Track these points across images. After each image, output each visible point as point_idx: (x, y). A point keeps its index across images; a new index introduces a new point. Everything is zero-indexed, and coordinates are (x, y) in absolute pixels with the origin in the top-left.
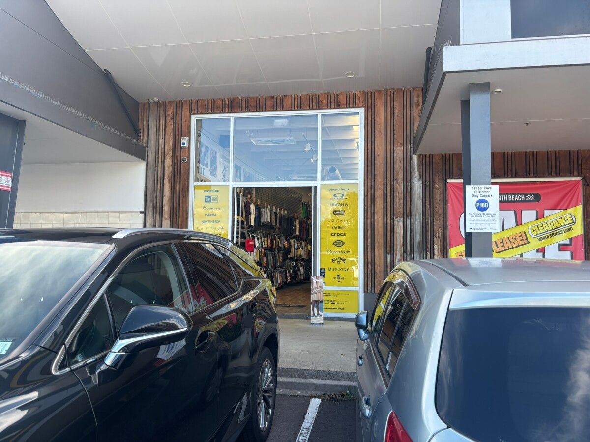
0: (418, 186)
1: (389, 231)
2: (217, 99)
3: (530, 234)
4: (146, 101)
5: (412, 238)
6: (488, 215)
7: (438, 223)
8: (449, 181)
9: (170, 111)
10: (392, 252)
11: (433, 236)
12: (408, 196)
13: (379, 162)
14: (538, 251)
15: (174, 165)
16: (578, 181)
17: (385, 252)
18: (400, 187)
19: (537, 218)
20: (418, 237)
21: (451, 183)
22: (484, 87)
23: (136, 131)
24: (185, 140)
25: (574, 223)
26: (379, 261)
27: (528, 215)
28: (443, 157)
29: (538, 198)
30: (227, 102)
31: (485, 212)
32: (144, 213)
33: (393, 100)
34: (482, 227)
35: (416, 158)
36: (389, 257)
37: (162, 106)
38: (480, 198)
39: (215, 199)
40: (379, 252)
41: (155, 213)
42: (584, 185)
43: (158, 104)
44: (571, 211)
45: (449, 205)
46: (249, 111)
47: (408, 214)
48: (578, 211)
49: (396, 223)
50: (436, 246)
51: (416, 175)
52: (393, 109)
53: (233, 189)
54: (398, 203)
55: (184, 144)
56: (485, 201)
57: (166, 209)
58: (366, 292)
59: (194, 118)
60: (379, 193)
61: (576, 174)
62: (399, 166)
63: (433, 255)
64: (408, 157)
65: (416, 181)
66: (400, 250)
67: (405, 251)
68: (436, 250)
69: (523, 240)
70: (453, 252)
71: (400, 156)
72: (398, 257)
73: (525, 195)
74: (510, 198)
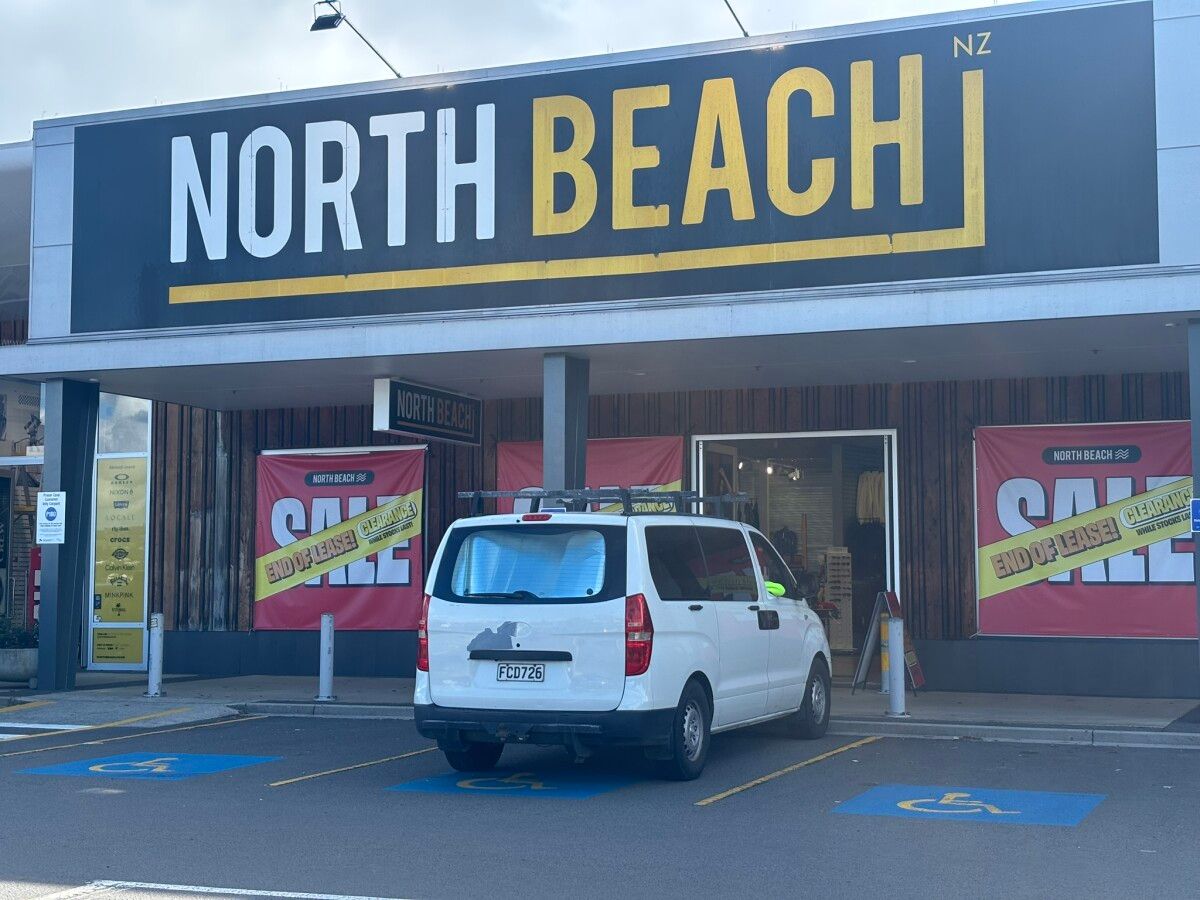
0: (222, 458)
1: (183, 530)
3: (360, 534)
5: (212, 544)
6: (55, 525)
7: (245, 518)
8: (263, 452)
10: (187, 567)
11: (239, 538)
12: (209, 476)
14: (369, 559)
16: (420, 453)
17: (178, 567)
18: (198, 463)
19: (368, 509)
20: (220, 542)
21: (265, 456)
25: (415, 515)
26: (169, 581)
27: (357, 505)
28: (254, 413)
31: (54, 522)
34: (49, 538)
35: (219, 416)
36: (182, 573)
38: (50, 506)
40: (170, 566)
42: (427, 457)
44: (410, 497)
45: (259, 491)
47: (208, 506)
48: (416, 499)
49: (192, 519)
50: (242, 555)
51: (220, 443)
54: (197, 489)
56: (53, 510)
60: (172, 473)
61: (420, 439)
62: (198, 430)
63: (238, 569)
64: (210, 416)
65: (219, 453)
66: (196, 563)
67: (203, 564)
68: (242, 562)
69: (352, 542)
70: (262, 563)
71: (199, 413)
72: (194, 573)
73: (356, 473)
74: (337, 478)
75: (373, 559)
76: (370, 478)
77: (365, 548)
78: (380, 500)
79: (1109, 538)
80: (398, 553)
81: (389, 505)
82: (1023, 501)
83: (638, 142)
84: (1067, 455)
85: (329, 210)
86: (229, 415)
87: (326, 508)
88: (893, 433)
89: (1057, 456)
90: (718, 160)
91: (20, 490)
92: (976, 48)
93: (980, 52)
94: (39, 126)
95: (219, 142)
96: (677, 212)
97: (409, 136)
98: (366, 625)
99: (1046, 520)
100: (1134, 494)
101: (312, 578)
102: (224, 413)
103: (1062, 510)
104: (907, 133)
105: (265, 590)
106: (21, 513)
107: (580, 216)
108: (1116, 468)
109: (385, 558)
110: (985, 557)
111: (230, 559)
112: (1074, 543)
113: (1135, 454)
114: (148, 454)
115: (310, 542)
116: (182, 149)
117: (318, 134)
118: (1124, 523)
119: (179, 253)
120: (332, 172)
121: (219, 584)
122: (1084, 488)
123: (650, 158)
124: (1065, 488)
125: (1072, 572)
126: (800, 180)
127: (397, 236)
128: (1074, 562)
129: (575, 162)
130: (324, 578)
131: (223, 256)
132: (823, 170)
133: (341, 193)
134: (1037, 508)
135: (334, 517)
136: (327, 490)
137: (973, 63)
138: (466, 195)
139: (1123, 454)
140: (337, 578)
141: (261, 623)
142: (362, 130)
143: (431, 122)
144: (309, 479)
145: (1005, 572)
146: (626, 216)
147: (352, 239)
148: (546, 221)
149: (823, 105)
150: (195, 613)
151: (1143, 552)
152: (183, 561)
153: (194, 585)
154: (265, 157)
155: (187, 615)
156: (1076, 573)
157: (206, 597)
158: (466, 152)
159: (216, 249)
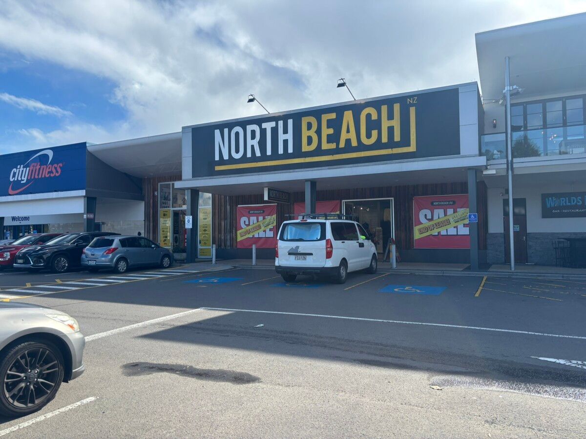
0: (228, 207)
1: (220, 225)
2: (166, 176)
3: (261, 225)
4: (144, 178)
7: (234, 222)
8: (239, 206)
9: (152, 181)
10: (221, 233)
11: (233, 226)
12: (226, 212)
14: (263, 231)
15: (153, 202)
16: (275, 205)
18: (223, 208)
19: (263, 219)
20: (228, 227)
24: (156, 193)
25: (274, 221)
27: (261, 218)
28: (236, 197)
30: (169, 177)
32: (145, 221)
36: (220, 235)
37: (149, 179)
40: (217, 233)
41: (148, 220)
42: (277, 206)
44: (273, 216)
45: (237, 215)
47: (225, 219)
48: (275, 216)
49: (222, 222)
50: (234, 231)
51: (228, 204)
53: (172, 211)
54: (223, 215)
57: (151, 219)
59: (159, 184)
60: (217, 211)
62: (223, 200)
63: (233, 233)
64: (225, 197)
65: (228, 206)
66: (223, 232)
67: (225, 233)
69: (259, 227)
70: (239, 232)
71: (223, 197)
72: (222, 235)
73: (260, 211)
74: (256, 212)
75: (265, 231)
76: (264, 212)
77: (263, 228)
78: (266, 217)
79: (447, 224)
80: (271, 230)
81: (268, 218)
82: (426, 215)
83: (328, 127)
84: (437, 203)
85: (253, 147)
86: (230, 197)
87: (253, 219)
88: (393, 199)
89: (435, 204)
90: (348, 131)
91: (181, 216)
92: (413, 101)
93: (414, 102)
94: (183, 128)
95: (226, 131)
96: (338, 144)
97: (271, 128)
98: (264, 247)
99: (432, 219)
100: (454, 213)
101: (250, 236)
102: (229, 196)
103: (436, 217)
104: (396, 123)
105: (239, 239)
106: (182, 221)
107: (314, 146)
108: (450, 206)
109: (268, 230)
110: (416, 229)
111: (231, 232)
112: (439, 225)
113: (454, 202)
114: (211, 207)
115: (250, 227)
116: (217, 133)
117: (250, 128)
118: (451, 220)
119: (217, 158)
120: (253, 137)
121: (228, 237)
122: (441, 211)
123: (331, 131)
124: (436, 212)
125: (438, 232)
126: (369, 136)
127: (269, 153)
128: (439, 230)
129: (312, 133)
130: (253, 236)
131: (228, 159)
132: (375, 133)
133: (255, 142)
134: (429, 217)
135: (255, 221)
136: (253, 215)
137: (412, 105)
138: (286, 142)
139: (451, 203)
140: (256, 236)
141: (239, 247)
142: (260, 126)
143: (277, 124)
144: (249, 212)
145: (421, 232)
146: (325, 146)
147: (258, 154)
148: (305, 148)
149: (374, 117)
150: (223, 244)
151: (456, 227)
152: (220, 232)
153: (223, 238)
154: (237, 134)
155: (221, 245)
156: (439, 233)
157: (225, 240)
158: (285, 131)
159: (226, 157)
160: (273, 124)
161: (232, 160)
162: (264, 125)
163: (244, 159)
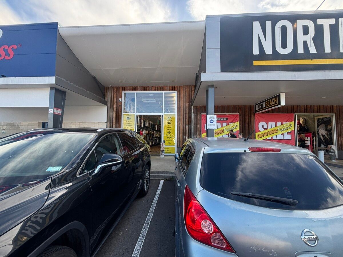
0: (193, 115)
1: (184, 129)
2: (131, 87)
3: (225, 130)
4: (107, 86)
5: (191, 131)
6: (213, 124)
7: (198, 126)
8: (202, 114)
9: (115, 90)
10: (185, 135)
11: (197, 130)
12: (190, 118)
13: (182, 108)
14: (227, 135)
15: (117, 107)
16: (238, 115)
17: (183, 135)
18: (188, 115)
19: (227, 125)
20: (193, 131)
21: (202, 115)
22: (213, 86)
23: (104, 96)
24: (120, 99)
25: (237, 127)
26: (181, 138)
27: (224, 124)
28: (200, 106)
29: (227, 119)
30: (134, 88)
31: (213, 123)
32: (107, 122)
33: (186, 89)
34: (212, 128)
35: (192, 107)
36: (184, 136)
37: (113, 88)
38: (211, 119)
39: (130, 118)
40: (181, 135)
41: (110, 123)
42: (240, 115)
43: (111, 87)
44: (236, 123)
45: (202, 121)
46: (141, 91)
47: (190, 124)
48: (238, 123)
49: (186, 126)
50: (198, 133)
51: (192, 112)
52: (186, 92)
53: (136, 115)
54: (187, 120)
55: (120, 101)
56: (212, 120)
57: (114, 121)
58: (177, 147)
59: (123, 92)
60: (181, 117)
61: (238, 112)
62: (187, 109)
67: (189, 135)
68: (198, 135)
69: (223, 131)
70: (203, 135)
72: (187, 136)
73: (224, 118)
74: (219, 119)
77: (226, 132)
78: (229, 124)
81: (231, 124)
85: (305, 43)
86: (195, 107)
87: (217, 125)
88: (334, 114)
94: (207, 17)
95: (269, 24)
97: (330, 25)
111: (195, 134)
114: (176, 114)
116: (256, 26)
120: (306, 33)
127: (328, 49)
131: (271, 53)
133: (309, 39)
142: (315, 23)
143: (337, 22)
147: (313, 50)
154: (284, 28)
159: (268, 51)
160: (333, 21)
161: (276, 56)
162: (320, 22)
163: (294, 55)
